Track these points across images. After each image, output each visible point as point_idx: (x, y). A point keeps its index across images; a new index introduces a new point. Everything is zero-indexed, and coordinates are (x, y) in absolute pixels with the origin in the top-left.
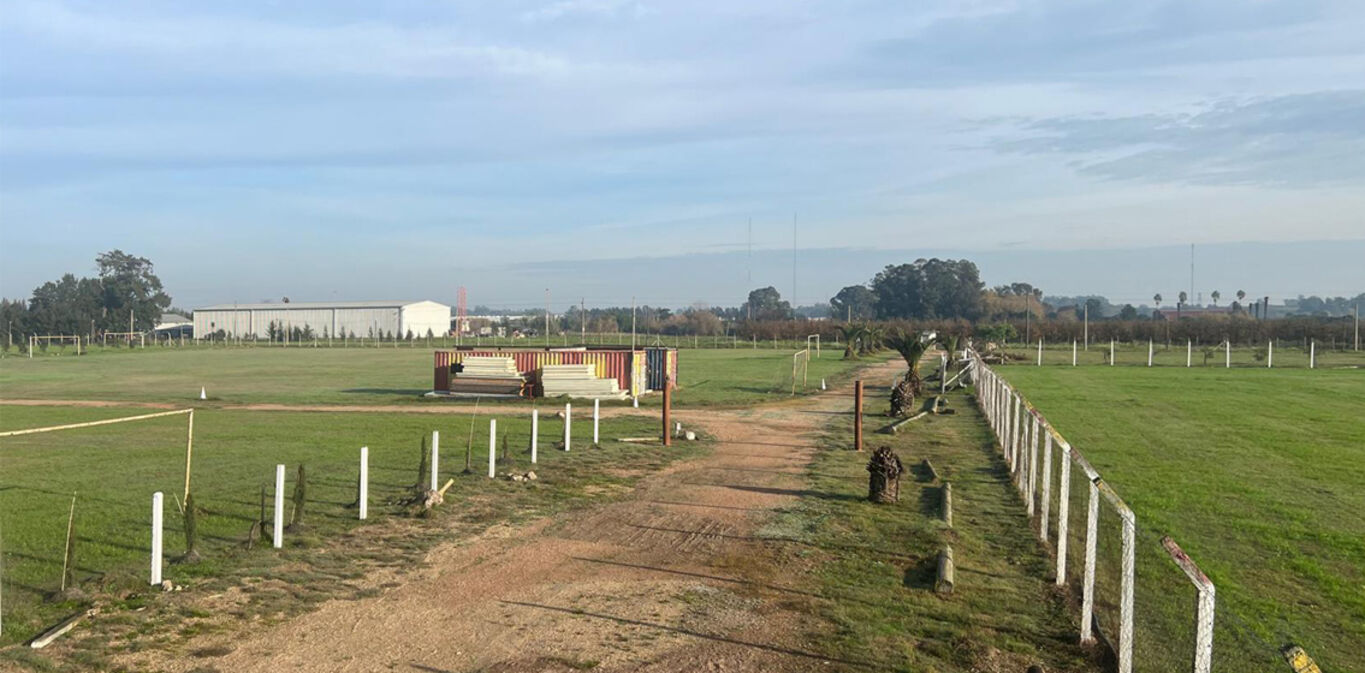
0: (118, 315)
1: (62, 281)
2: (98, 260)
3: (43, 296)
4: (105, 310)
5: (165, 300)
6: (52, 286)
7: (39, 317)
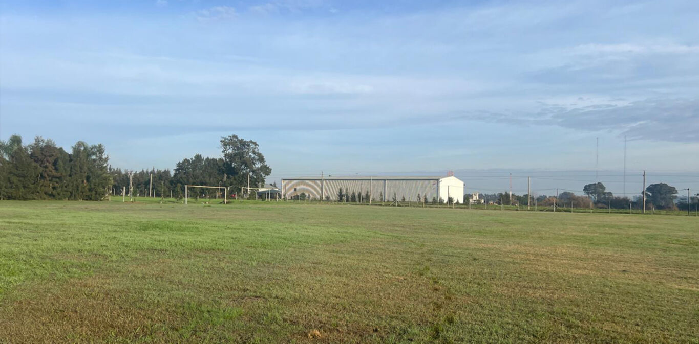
0: (235, 180)
1: (194, 159)
2: (221, 141)
3: (182, 167)
4: (226, 176)
5: (267, 170)
6: (188, 161)
7: (181, 180)
